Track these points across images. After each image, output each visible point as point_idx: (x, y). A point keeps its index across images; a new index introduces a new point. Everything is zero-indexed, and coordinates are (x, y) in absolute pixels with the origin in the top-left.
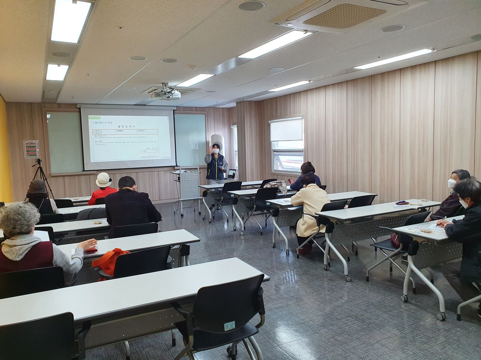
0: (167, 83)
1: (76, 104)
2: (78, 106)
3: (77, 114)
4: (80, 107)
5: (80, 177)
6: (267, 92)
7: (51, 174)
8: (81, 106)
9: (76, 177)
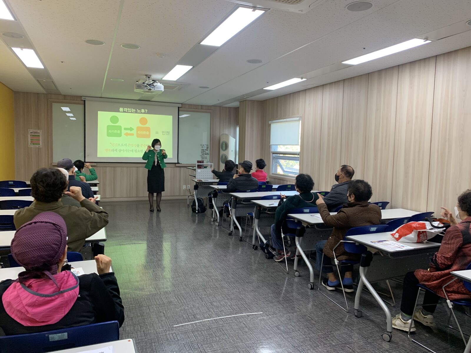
0: (150, 75)
2: (83, 98)
3: (82, 106)
4: (85, 100)
6: (263, 91)
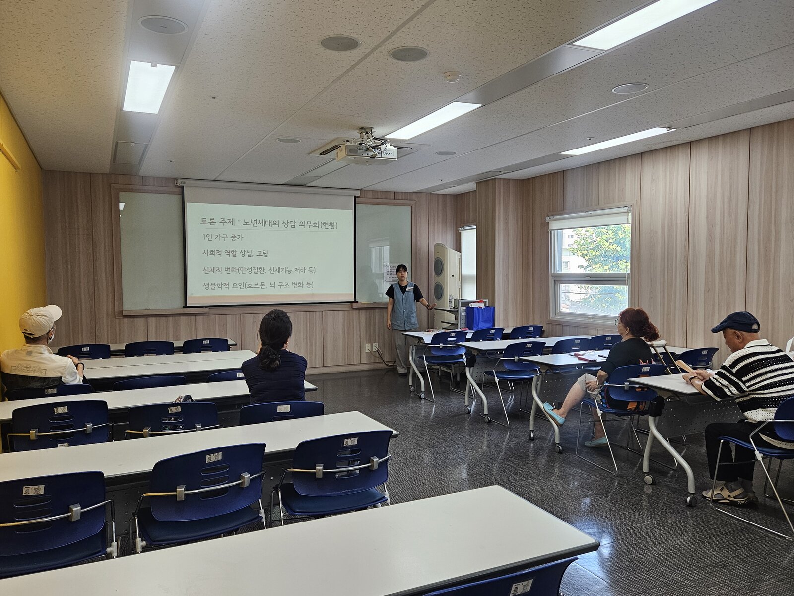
0: (371, 128)
1: (176, 179)
2: (179, 183)
3: (176, 198)
4: (183, 185)
5: (177, 318)
6: (558, 157)
7: (122, 312)
8: (184, 183)
9: (171, 319)
